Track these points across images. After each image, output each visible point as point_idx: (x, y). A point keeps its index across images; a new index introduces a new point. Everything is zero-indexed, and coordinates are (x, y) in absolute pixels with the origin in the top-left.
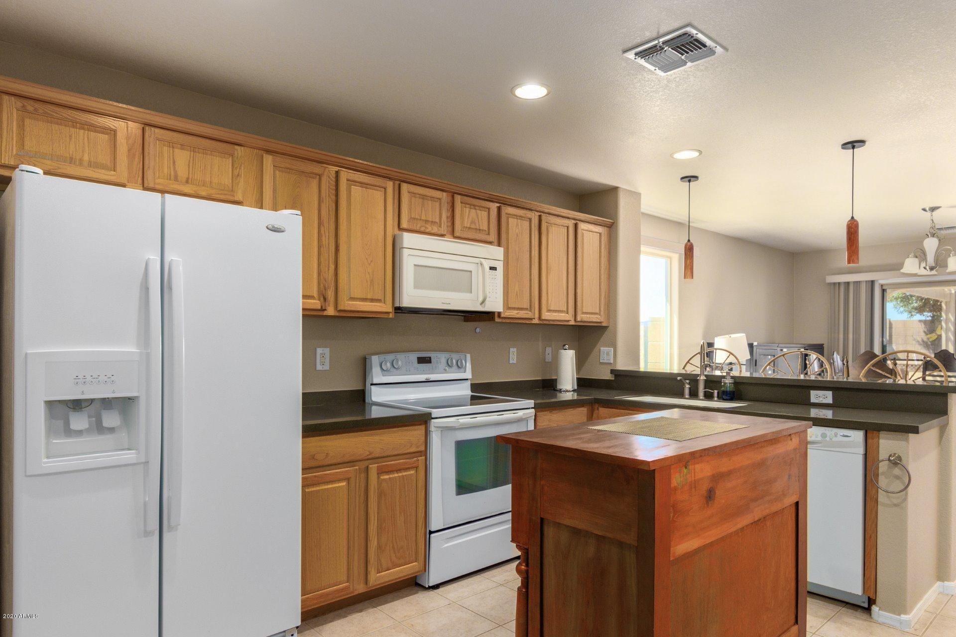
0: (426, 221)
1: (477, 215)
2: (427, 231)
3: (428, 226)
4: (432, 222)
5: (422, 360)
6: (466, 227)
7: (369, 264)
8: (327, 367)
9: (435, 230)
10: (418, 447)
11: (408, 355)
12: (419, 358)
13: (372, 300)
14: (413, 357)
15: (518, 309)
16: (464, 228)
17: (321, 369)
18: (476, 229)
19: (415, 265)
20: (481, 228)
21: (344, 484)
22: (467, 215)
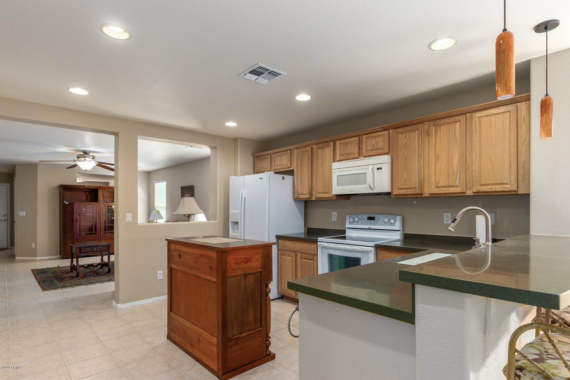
0: (348, 154)
1: (376, 142)
2: (348, 158)
3: (348, 156)
4: (351, 153)
5: (370, 218)
6: (370, 150)
7: (324, 179)
8: (336, 220)
9: (352, 157)
10: (314, 252)
11: (363, 216)
12: (368, 217)
13: (326, 193)
14: (366, 217)
15: (407, 189)
16: (368, 151)
17: (334, 220)
18: (376, 149)
19: (337, 176)
20: (379, 147)
21: (291, 258)
22: (368, 143)
